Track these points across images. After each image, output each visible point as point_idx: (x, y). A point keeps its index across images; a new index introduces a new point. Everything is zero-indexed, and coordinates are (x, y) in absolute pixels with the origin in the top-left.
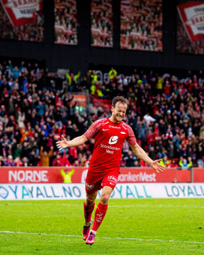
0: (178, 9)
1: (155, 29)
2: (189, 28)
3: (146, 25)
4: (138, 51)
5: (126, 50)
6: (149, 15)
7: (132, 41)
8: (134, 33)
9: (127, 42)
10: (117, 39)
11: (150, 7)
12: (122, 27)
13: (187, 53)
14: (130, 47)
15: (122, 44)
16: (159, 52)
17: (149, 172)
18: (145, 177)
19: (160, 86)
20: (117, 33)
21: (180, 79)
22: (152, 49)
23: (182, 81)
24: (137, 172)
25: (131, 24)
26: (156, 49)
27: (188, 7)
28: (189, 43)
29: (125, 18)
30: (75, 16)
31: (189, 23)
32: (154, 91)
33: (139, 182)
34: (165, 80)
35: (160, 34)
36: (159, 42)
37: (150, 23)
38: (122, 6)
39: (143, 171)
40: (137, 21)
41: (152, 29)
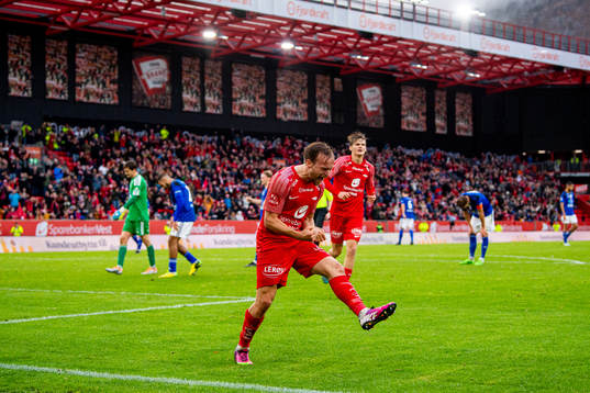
0: (133, 63)
1: (111, 82)
2: (144, 81)
3: (102, 78)
4: (93, 104)
5: (81, 102)
6: (105, 68)
7: (87, 94)
8: (90, 86)
9: (82, 95)
10: (72, 91)
11: (105, 60)
12: (78, 80)
13: (142, 107)
14: (85, 100)
15: (77, 97)
16: (114, 105)
17: (105, 225)
18: (101, 229)
19: (116, 139)
20: (72, 86)
21: (136, 131)
22: (107, 102)
23: (137, 134)
24: (93, 225)
25: (87, 77)
26: (112, 102)
27: (142, 61)
28: (144, 97)
29: (80, 71)
30: (31, 69)
31: (145, 77)
32: (110, 144)
33: (95, 234)
34: (122, 133)
35: (116, 87)
36: (116, 95)
37: (106, 76)
38: (77, 60)
39: (99, 224)
40: (93, 74)
41: (108, 82)
